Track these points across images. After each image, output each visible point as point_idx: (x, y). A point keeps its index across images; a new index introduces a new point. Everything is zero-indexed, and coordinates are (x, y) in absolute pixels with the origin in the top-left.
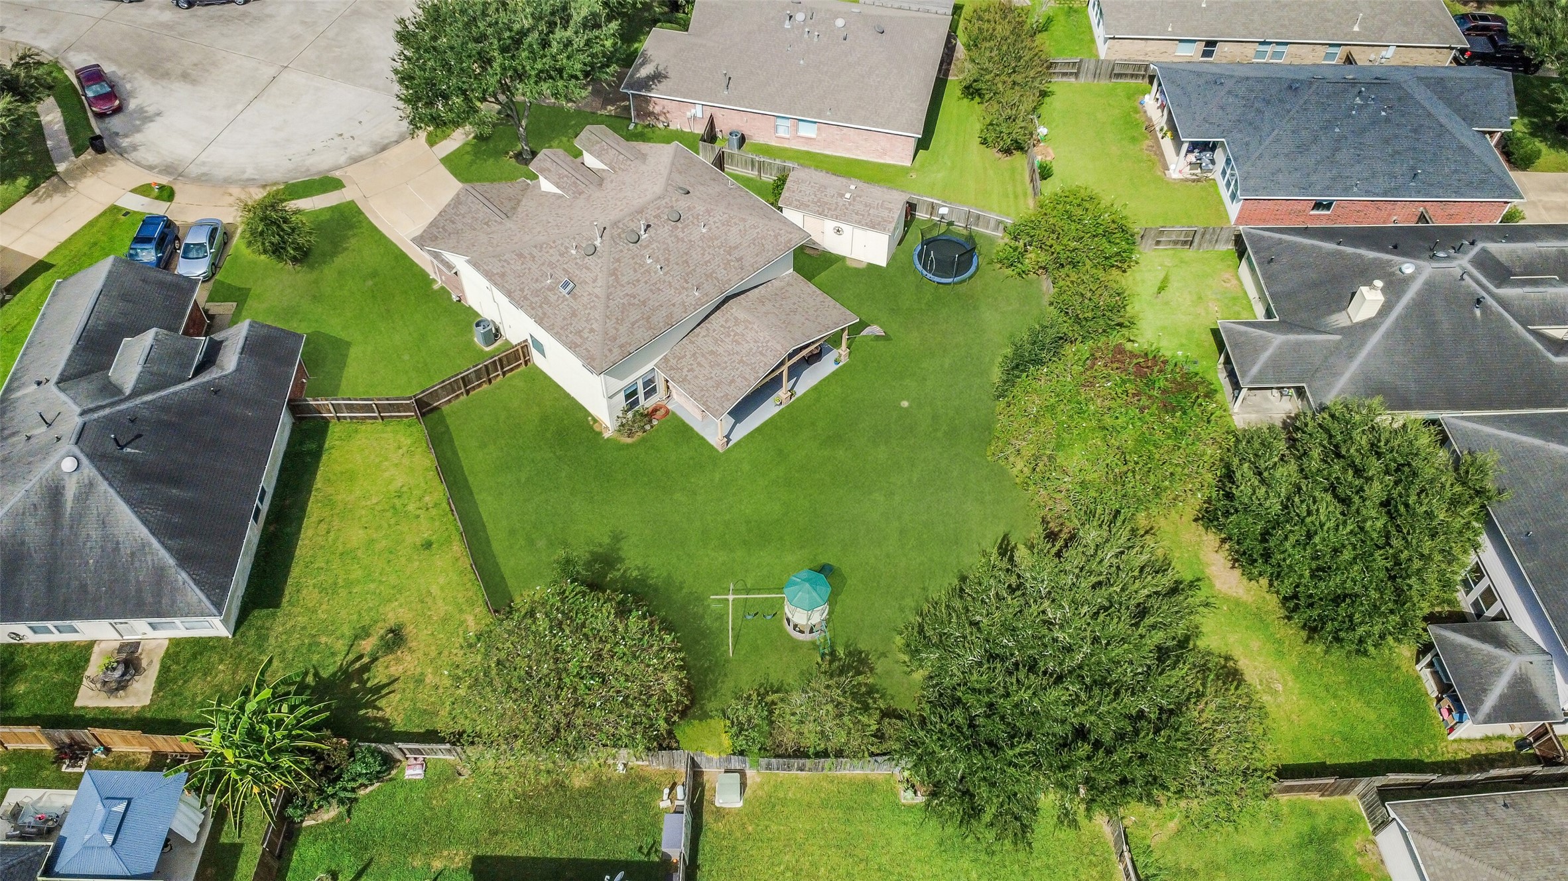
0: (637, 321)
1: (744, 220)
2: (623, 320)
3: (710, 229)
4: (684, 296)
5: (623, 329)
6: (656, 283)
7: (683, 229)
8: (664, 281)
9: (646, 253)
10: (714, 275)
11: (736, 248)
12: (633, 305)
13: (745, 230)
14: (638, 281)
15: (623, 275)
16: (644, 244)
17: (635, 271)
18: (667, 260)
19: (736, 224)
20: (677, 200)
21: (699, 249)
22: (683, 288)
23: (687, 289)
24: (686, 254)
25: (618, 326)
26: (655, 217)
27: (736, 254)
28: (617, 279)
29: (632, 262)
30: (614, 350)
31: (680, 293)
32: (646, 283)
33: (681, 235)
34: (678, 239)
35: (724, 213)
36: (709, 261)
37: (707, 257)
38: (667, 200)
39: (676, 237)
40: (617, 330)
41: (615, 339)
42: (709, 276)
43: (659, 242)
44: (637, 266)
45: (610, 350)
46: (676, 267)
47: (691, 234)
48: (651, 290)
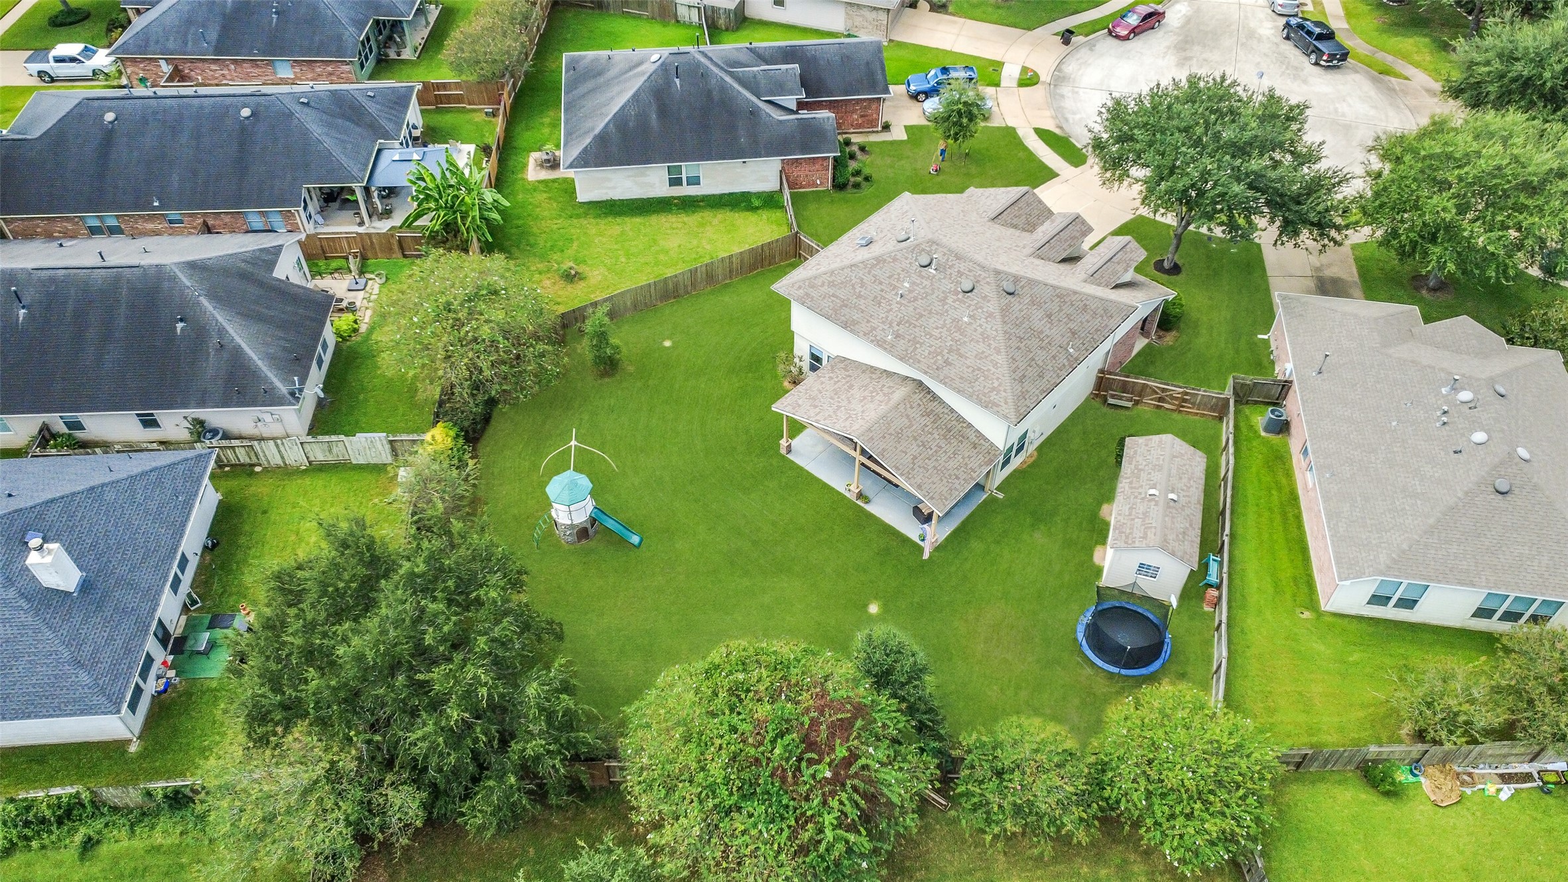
0: (837, 297)
1: (998, 352)
2: (834, 286)
3: (970, 324)
4: (882, 326)
5: (825, 289)
6: (885, 298)
7: (958, 300)
8: (890, 305)
9: (915, 278)
10: (918, 346)
11: (961, 356)
12: (854, 288)
13: (986, 357)
14: (881, 283)
15: (881, 269)
16: (923, 274)
17: (890, 277)
18: (916, 299)
19: (989, 345)
20: (988, 283)
21: (941, 322)
22: (891, 324)
23: (891, 326)
24: (930, 313)
25: (826, 284)
26: (959, 272)
27: (953, 358)
28: (873, 266)
29: (899, 271)
30: (801, 291)
31: (883, 323)
32: (882, 290)
33: (950, 301)
34: (943, 301)
35: (996, 330)
36: (931, 336)
37: (936, 333)
38: (984, 274)
39: (946, 298)
40: (823, 285)
41: (812, 287)
42: (914, 341)
43: (932, 285)
44: (896, 276)
45: (800, 287)
46: (911, 309)
47: (955, 309)
48: (876, 297)
